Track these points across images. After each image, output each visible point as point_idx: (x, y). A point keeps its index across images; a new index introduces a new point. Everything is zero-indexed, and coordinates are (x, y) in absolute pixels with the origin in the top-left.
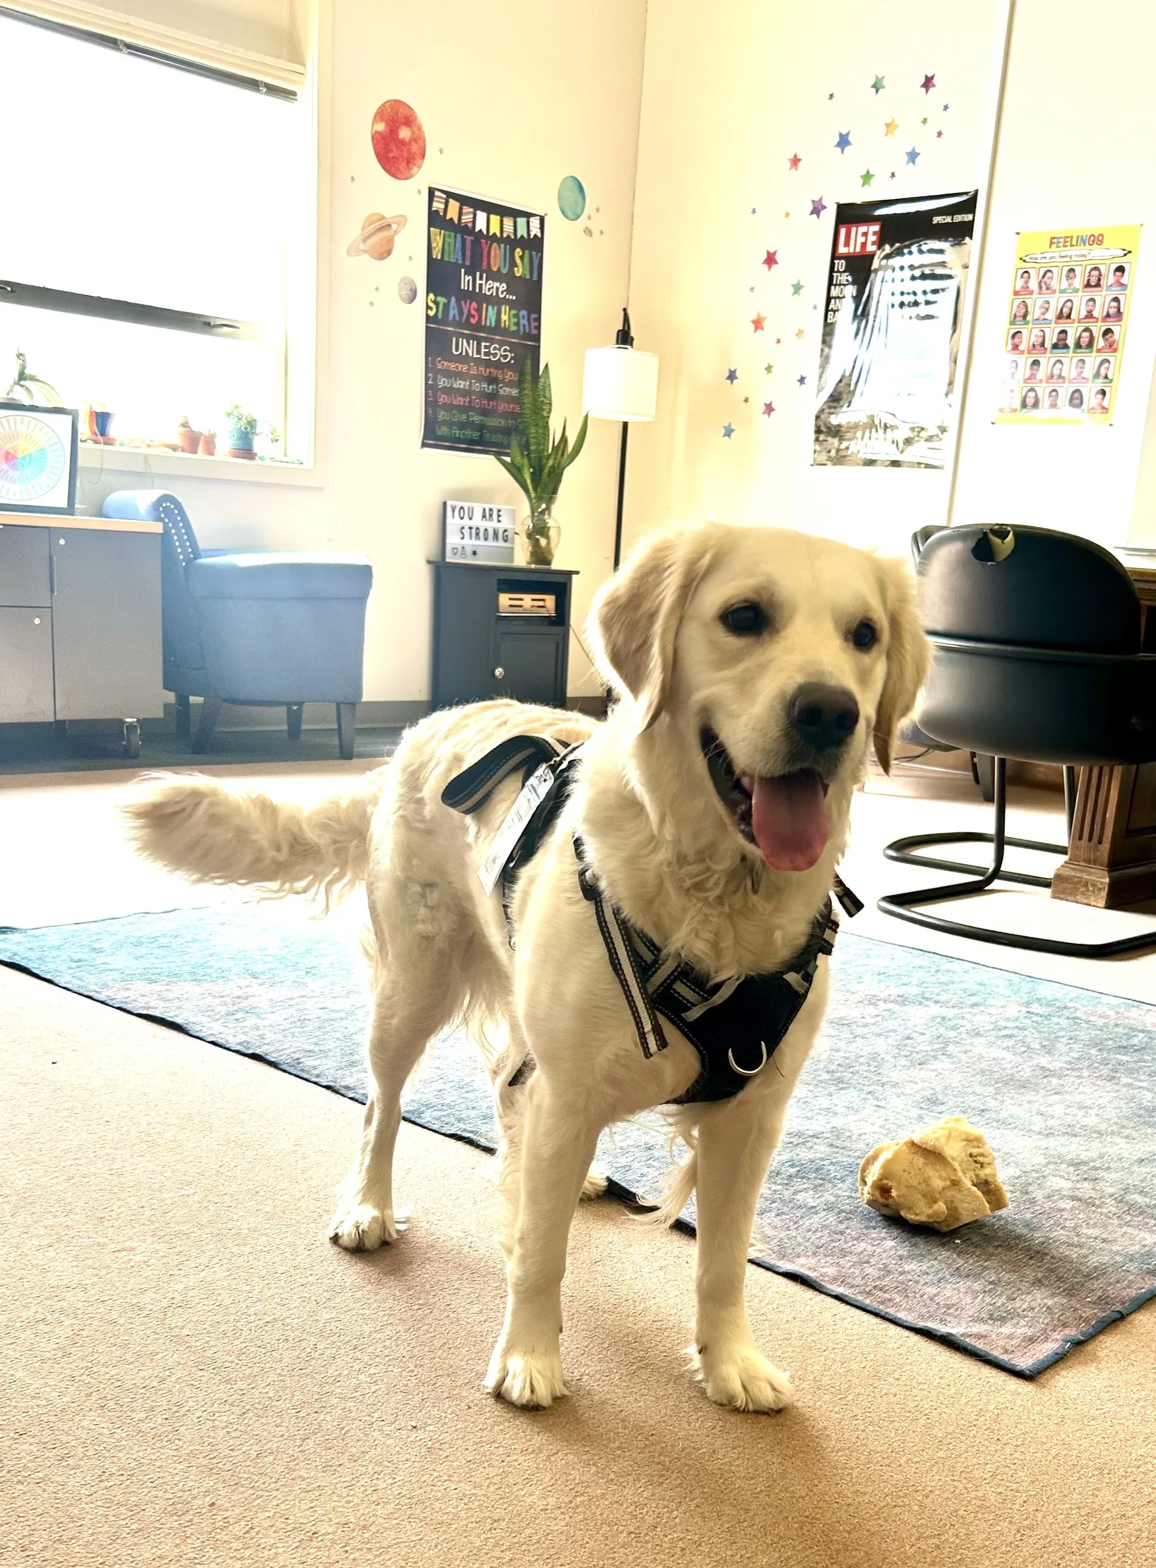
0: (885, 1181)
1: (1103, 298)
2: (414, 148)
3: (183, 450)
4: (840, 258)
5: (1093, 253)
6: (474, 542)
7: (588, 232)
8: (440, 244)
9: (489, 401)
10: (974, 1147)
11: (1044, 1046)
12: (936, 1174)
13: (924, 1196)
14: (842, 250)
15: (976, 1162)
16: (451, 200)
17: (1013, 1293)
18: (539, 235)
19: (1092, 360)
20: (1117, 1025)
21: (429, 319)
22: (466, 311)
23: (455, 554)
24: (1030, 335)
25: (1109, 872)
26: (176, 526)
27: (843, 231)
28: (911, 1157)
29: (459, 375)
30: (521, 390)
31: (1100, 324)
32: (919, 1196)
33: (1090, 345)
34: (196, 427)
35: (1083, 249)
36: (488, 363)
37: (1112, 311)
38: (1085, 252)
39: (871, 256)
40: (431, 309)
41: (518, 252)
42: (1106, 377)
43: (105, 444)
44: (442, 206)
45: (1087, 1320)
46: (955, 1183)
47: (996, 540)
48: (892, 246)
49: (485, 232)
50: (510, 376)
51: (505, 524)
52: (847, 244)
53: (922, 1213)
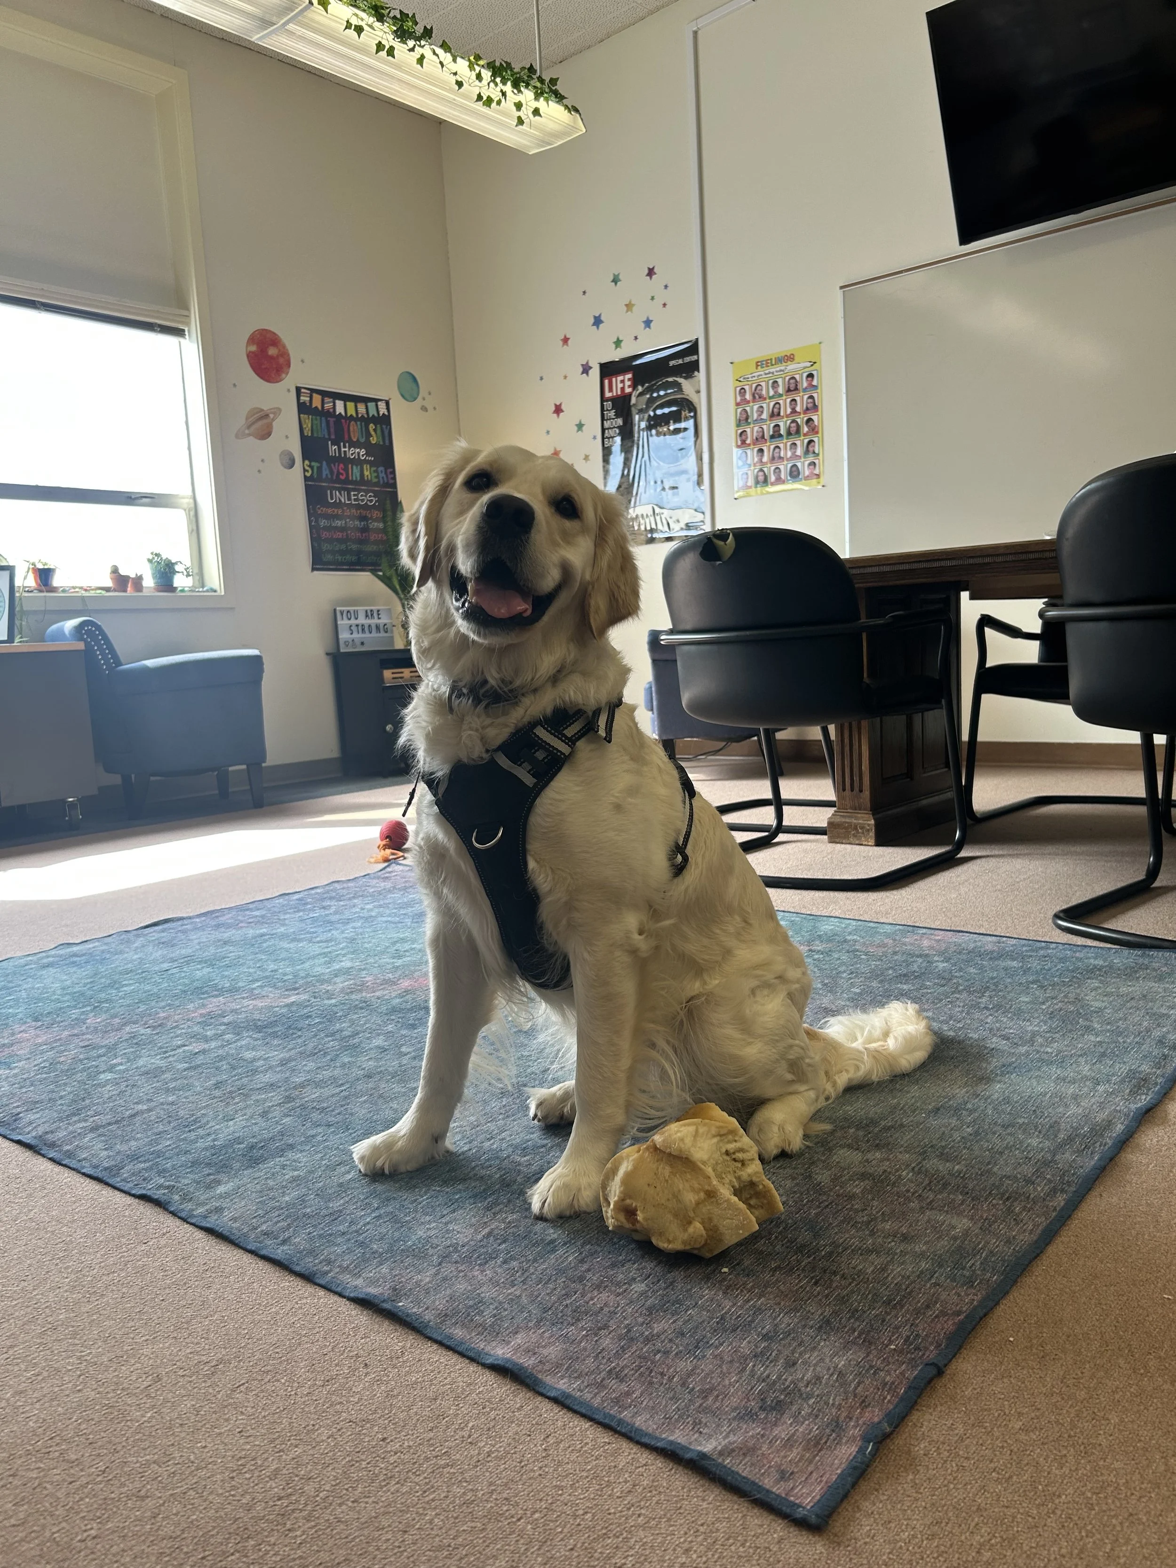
0: (628, 1201)
1: (802, 400)
2: (281, 360)
3: (115, 590)
4: (607, 400)
5: (789, 368)
6: (361, 635)
7: (424, 409)
8: (310, 425)
9: (362, 533)
10: (729, 1142)
11: (826, 984)
12: (687, 1185)
13: (676, 1216)
14: (608, 394)
15: (735, 1160)
16: (314, 395)
17: (793, 1352)
18: (386, 413)
19: (801, 443)
20: (895, 953)
21: (306, 479)
22: (335, 471)
23: (347, 646)
24: (752, 431)
25: (873, 815)
26: (97, 643)
27: (606, 382)
28: (655, 1166)
29: (336, 517)
30: (385, 522)
31: (802, 416)
32: (669, 1217)
33: (798, 431)
34: (123, 572)
35: (781, 367)
36: (358, 507)
37: (810, 405)
38: (782, 368)
39: (630, 395)
40: (308, 471)
41: (372, 426)
42: (814, 452)
43: (48, 591)
44: (308, 399)
45: (892, 1388)
46: (711, 1194)
47: (721, 543)
48: (643, 386)
49: (343, 414)
50: (376, 514)
51: (384, 620)
52: (611, 390)
53: (675, 1239)
